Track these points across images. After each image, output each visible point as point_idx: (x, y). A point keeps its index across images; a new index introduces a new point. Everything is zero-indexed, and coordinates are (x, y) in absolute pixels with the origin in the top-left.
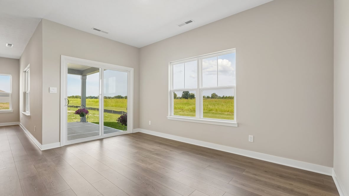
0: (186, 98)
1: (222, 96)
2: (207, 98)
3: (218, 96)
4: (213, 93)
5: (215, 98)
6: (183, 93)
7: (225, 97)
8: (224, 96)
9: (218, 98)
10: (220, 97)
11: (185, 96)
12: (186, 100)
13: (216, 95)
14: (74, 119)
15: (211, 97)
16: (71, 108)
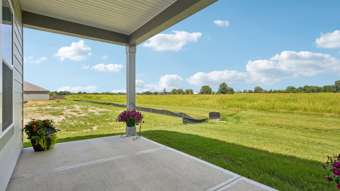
0: (224, 93)
1: (268, 90)
2: (249, 93)
3: (264, 90)
4: (257, 87)
5: (260, 93)
6: (220, 87)
7: (273, 90)
8: (271, 90)
9: (264, 93)
10: (266, 91)
11: (222, 91)
12: (224, 95)
13: (261, 89)
14: (109, 121)
15: (254, 91)
16: (103, 105)
